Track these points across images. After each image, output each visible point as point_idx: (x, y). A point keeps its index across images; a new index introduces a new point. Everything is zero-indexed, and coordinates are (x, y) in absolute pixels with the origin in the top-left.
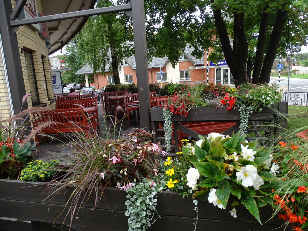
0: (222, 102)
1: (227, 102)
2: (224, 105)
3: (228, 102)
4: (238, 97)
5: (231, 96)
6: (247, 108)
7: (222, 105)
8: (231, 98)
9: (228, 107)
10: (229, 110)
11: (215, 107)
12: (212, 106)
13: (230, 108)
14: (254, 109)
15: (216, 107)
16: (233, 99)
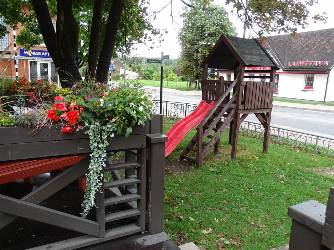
0: (50, 115)
1: (62, 116)
2: (55, 122)
3: (64, 115)
4: (85, 105)
5: (70, 103)
6: (104, 128)
7: (49, 121)
8: (70, 106)
9: (65, 126)
10: (67, 133)
11: (32, 126)
12: (24, 126)
13: (68, 129)
14: (116, 129)
15: (35, 126)
16: (75, 108)
